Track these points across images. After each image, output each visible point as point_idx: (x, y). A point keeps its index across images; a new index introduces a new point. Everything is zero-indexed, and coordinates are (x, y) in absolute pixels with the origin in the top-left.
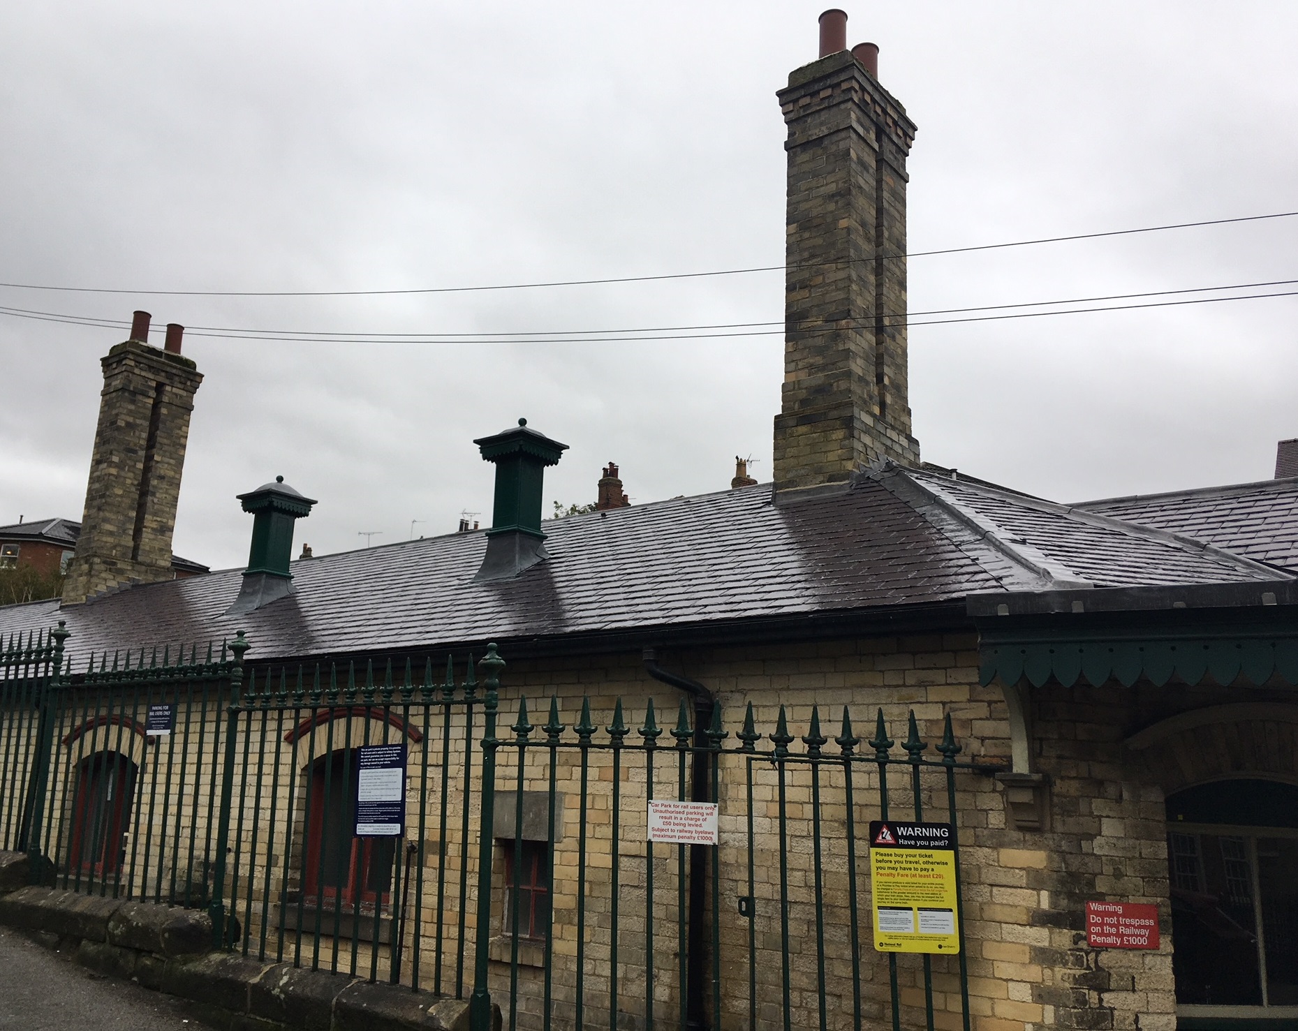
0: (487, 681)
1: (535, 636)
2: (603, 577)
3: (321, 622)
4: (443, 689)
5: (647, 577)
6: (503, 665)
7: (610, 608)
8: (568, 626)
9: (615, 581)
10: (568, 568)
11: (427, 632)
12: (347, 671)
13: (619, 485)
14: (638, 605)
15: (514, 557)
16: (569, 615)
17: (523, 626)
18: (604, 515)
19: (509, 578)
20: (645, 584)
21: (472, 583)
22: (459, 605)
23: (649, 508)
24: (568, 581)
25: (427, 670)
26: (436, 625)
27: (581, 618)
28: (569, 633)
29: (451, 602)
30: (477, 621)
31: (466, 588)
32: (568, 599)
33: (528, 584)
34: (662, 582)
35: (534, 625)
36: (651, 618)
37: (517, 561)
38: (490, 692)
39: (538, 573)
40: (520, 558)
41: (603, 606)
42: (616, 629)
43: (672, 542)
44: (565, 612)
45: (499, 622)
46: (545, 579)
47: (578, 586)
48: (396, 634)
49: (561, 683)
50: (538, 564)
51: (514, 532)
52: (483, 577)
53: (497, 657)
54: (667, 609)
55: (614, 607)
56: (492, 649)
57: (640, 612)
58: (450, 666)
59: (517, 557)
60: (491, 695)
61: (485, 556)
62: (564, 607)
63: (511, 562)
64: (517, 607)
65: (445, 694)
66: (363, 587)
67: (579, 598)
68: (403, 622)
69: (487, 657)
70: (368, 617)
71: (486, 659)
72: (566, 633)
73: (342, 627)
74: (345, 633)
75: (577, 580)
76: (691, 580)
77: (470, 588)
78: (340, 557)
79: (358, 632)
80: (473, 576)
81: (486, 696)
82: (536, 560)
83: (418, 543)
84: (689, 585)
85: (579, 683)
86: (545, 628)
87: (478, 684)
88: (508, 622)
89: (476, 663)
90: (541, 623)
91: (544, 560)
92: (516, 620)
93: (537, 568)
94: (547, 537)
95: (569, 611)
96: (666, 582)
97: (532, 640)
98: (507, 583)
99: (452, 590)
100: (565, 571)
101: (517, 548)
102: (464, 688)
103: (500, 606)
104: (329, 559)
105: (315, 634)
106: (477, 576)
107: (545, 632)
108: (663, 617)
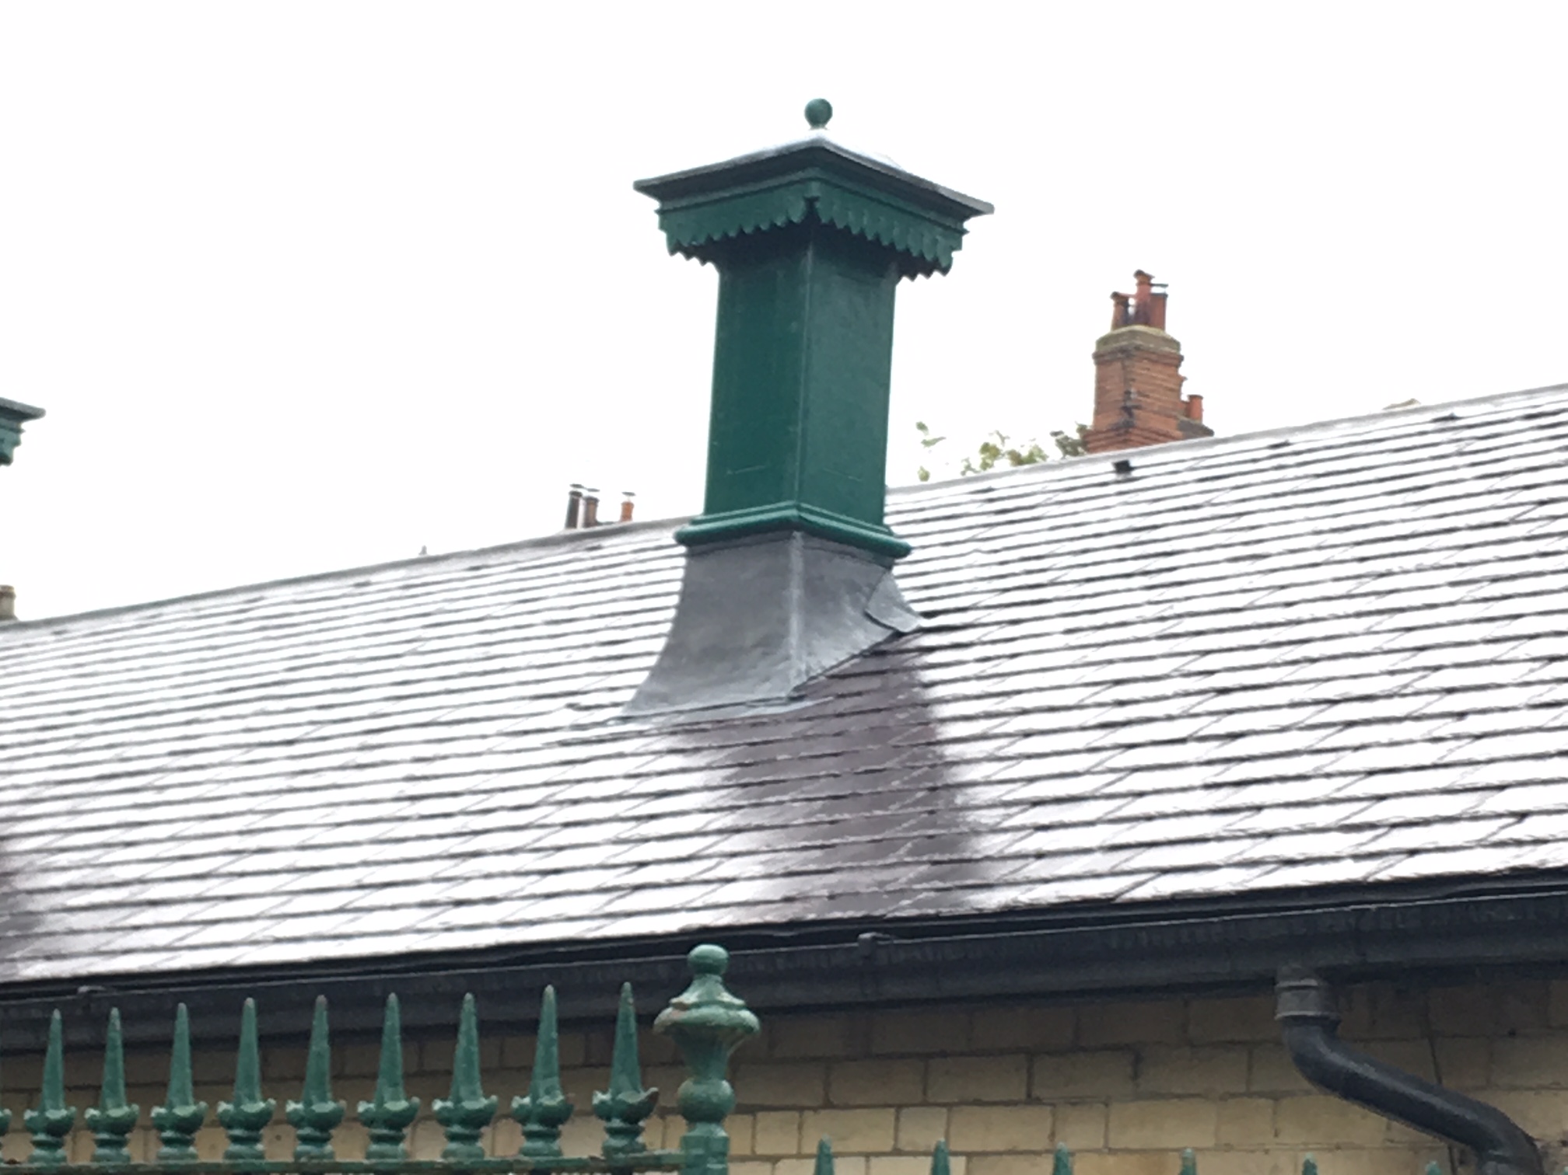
0: (689, 1087)
1: (868, 922)
2: (1121, 703)
3: (62, 859)
4: (523, 1117)
5: (1293, 705)
6: (749, 1029)
7: (1149, 818)
8: (989, 886)
9: (1170, 718)
10: (988, 668)
11: (459, 903)
12: (166, 1044)
13: (1170, 357)
14: (1259, 808)
15: (784, 622)
16: (991, 844)
17: (818, 885)
18: (1123, 467)
19: (765, 701)
20: (1283, 729)
21: (625, 720)
22: (575, 802)
23: (1299, 441)
24: (989, 715)
25: (462, 1040)
26: (488, 876)
27: (1040, 856)
28: (995, 914)
29: (543, 792)
30: (642, 865)
31: (601, 741)
32: (988, 783)
33: (836, 725)
34: (1350, 724)
35: (864, 881)
36: (1309, 861)
37: (793, 640)
38: (700, 1130)
39: (875, 683)
40: (808, 627)
41: (1125, 812)
42: (1175, 900)
43: (1389, 574)
44: (977, 832)
45: (728, 868)
46: (899, 707)
47: (1027, 734)
48: (341, 910)
49: (964, 1103)
50: (876, 652)
51: (782, 529)
52: (664, 699)
53: (727, 997)
54: (1372, 826)
55: (1165, 816)
56: (706, 968)
57: (1269, 835)
58: (548, 1028)
59: (795, 623)
60: (706, 1142)
61: (676, 621)
62: (972, 817)
63: (771, 643)
64: (797, 813)
65: (530, 1135)
66: (215, 732)
67: (1031, 780)
68: (366, 864)
69: (689, 997)
70: (235, 843)
71: (684, 1007)
72: (982, 914)
73: (142, 881)
74: (153, 903)
75: (1024, 712)
76: (1461, 715)
77: (615, 738)
78: (129, 620)
79: (199, 899)
80: (628, 695)
81: (686, 1142)
82: (867, 637)
83: (415, 571)
84: (1457, 737)
85: (1031, 1100)
86: (902, 893)
87: (653, 1098)
88: (759, 870)
89: (646, 1019)
90: (885, 875)
91: (898, 635)
92: (794, 861)
93: (873, 664)
94: (906, 551)
95: (995, 830)
96: (1367, 722)
97: (853, 936)
98: (757, 723)
99: (549, 745)
100: (979, 678)
101: (795, 592)
102: (604, 1113)
103: (732, 808)
104: (85, 626)
105: (41, 903)
106: (645, 696)
107: (906, 908)
108: (1357, 857)
